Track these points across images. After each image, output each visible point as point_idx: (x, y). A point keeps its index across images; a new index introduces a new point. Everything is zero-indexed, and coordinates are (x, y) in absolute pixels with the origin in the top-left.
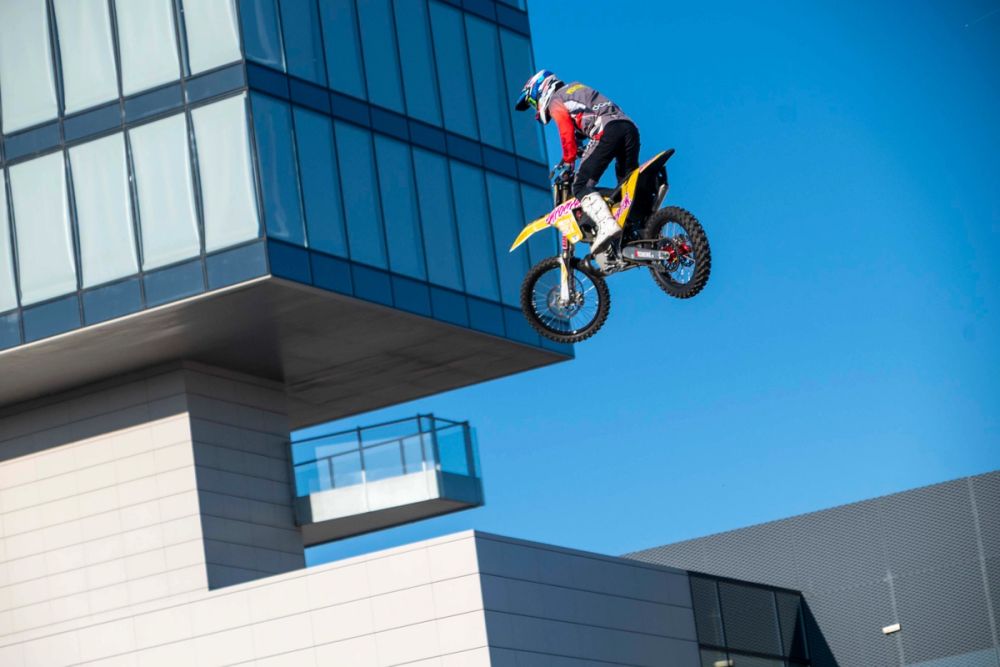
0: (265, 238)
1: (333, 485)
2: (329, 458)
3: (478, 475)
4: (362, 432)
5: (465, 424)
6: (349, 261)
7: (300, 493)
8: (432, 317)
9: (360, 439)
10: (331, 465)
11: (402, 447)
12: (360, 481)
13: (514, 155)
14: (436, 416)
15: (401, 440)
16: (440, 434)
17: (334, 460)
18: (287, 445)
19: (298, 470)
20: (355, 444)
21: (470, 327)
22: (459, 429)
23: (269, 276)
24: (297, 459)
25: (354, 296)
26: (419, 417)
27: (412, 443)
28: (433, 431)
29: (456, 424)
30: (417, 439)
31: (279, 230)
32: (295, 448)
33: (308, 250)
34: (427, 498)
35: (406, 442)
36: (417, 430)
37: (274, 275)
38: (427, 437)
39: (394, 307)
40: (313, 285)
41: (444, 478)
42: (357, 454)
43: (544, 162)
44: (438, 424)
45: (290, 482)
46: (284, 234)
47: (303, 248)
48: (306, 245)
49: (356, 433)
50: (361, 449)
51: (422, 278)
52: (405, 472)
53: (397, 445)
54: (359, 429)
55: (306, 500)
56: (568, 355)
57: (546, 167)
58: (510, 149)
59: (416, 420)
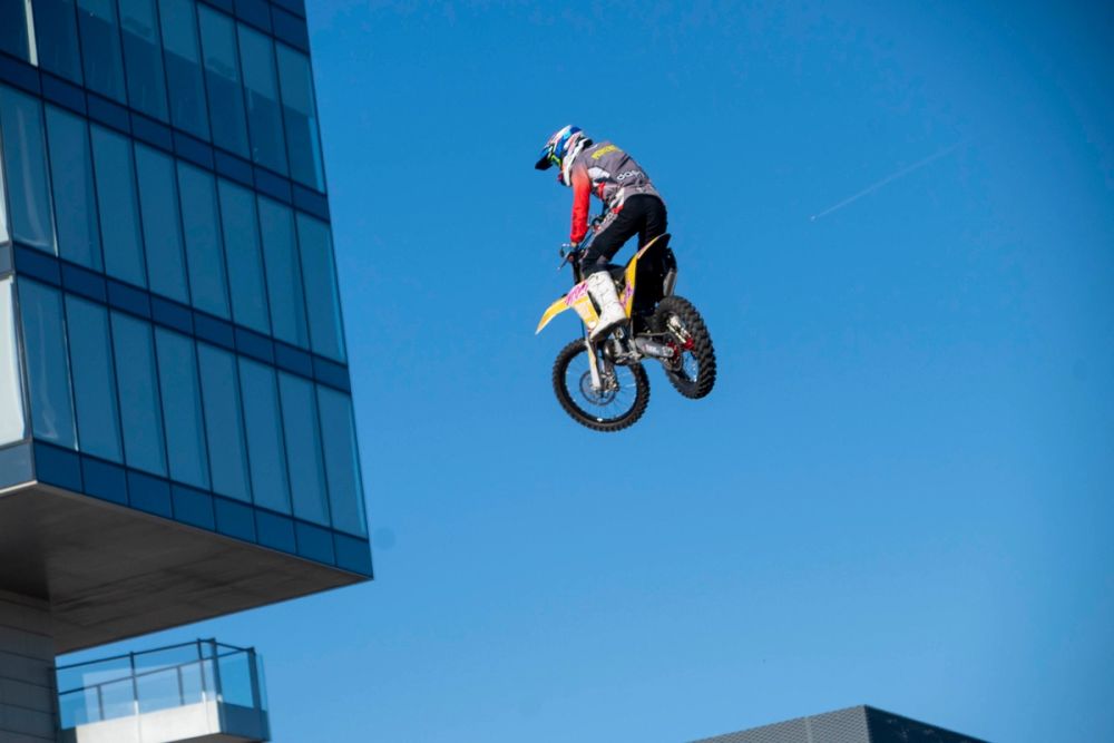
0: (31, 440)
1: (102, 717)
2: (98, 686)
3: (264, 708)
4: (136, 657)
5: (251, 651)
6: (125, 467)
7: (65, 725)
8: (216, 531)
9: (133, 666)
10: (100, 694)
11: (180, 676)
12: (132, 713)
13: (311, 353)
14: (218, 640)
15: (178, 668)
16: (222, 661)
17: (104, 688)
18: (51, 671)
19: (62, 699)
20: (127, 671)
21: (257, 543)
22: (244, 655)
23: (35, 482)
24: (62, 686)
25: (129, 506)
26: (199, 642)
27: (191, 671)
28: (215, 658)
29: (241, 650)
30: (196, 667)
31: (47, 431)
32: (59, 673)
33: (80, 454)
34: (207, 732)
35: (185, 669)
36: (197, 657)
37: (39, 481)
38: (208, 664)
39: (173, 519)
40: (83, 493)
41: (227, 711)
42: (130, 681)
43: (342, 360)
44: (221, 650)
45: (54, 713)
46: (52, 436)
47: (73, 451)
48: (77, 448)
49: (128, 659)
50: (133, 677)
51: (207, 487)
52: (183, 703)
53: (174, 672)
54: (132, 655)
55: (72, 733)
56: (365, 574)
57: (345, 367)
58: (305, 346)
59: (196, 646)
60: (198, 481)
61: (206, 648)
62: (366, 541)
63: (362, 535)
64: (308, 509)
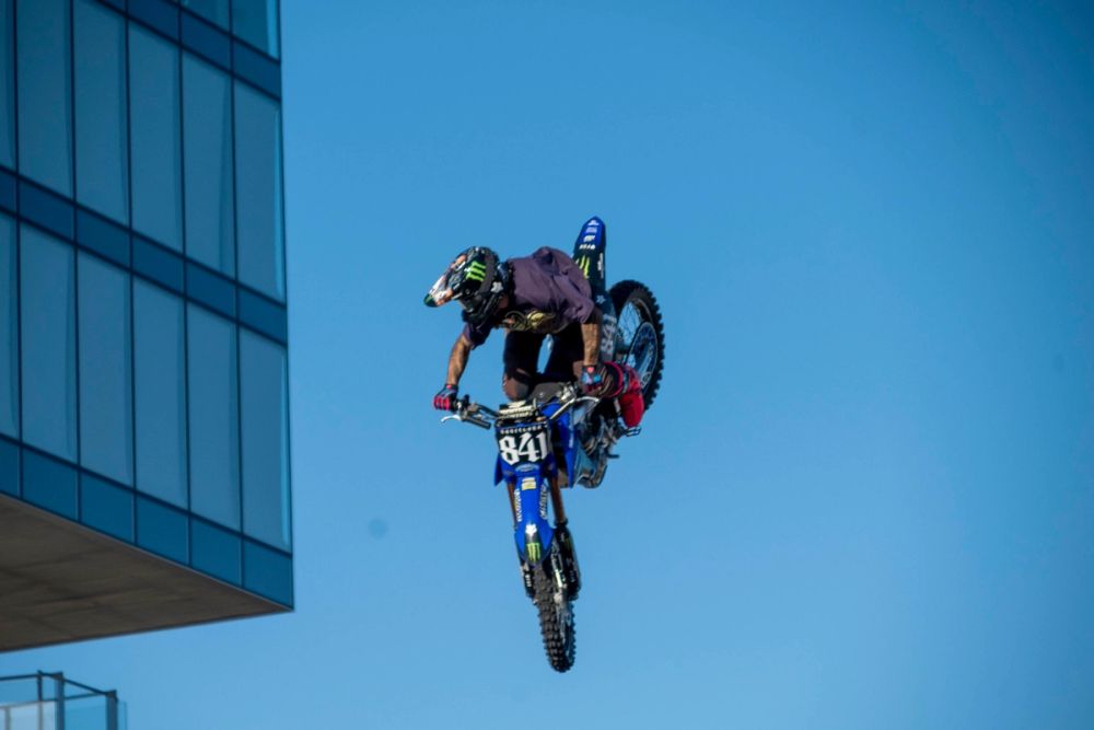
5: (112, 695)
8: (80, 522)
11: (8, 720)
13: (236, 283)
14: (67, 676)
15: (7, 709)
16: (69, 705)
21: (136, 544)
22: (102, 700)
26: (40, 675)
27: (25, 714)
28: (60, 700)
29: (97, 692)
30: (33, 710)
35: (16, 712)
36: (35, 696)
38: (50, 708)
39: (21, 498)
43: (278, 295)
44: (69, 690)
51: (72, 459)
56: (284, 605)
57: (283, 306)
58: (230, 273)
59: (35, 680)
60: (58, 445)
61: (48, 684)
62: (289, 556)
63: (283, 545)
64: (213, 502)
